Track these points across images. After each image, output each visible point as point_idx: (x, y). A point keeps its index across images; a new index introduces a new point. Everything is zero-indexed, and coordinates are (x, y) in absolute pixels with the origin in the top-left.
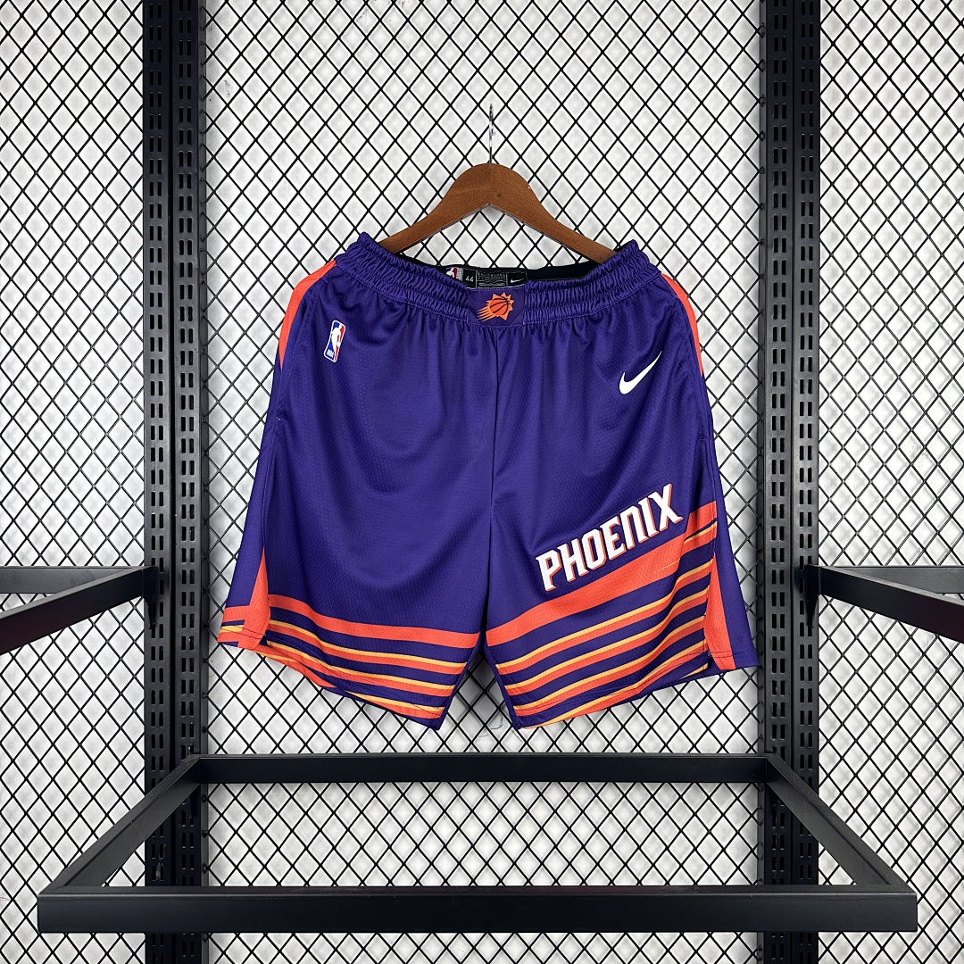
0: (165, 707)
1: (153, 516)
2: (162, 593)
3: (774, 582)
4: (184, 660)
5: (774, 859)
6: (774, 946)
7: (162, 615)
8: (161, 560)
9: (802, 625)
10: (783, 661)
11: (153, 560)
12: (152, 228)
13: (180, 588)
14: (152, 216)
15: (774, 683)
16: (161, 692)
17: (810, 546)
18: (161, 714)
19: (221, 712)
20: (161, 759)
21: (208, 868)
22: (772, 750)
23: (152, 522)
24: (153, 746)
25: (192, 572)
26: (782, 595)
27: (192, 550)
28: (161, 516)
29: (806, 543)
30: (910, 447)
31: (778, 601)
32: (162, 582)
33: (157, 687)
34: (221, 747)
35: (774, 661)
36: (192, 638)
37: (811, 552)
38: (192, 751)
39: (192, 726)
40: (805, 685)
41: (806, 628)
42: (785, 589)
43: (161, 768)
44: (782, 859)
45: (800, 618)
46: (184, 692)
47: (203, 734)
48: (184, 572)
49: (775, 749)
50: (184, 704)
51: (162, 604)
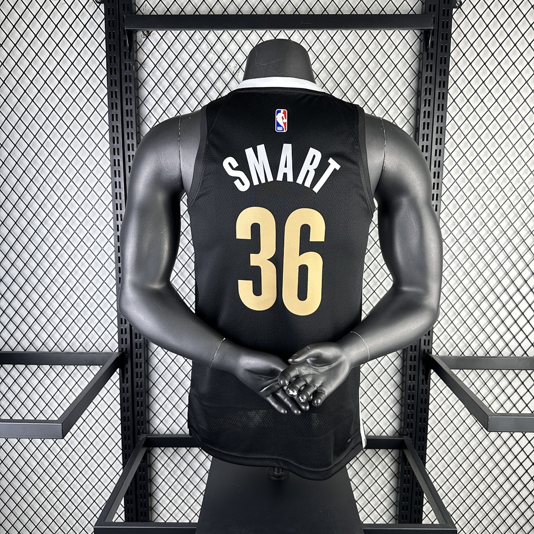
0: (129, 414)
1: (122, 329)
2: (127, 363)
3: (411, 360)
4: (138, 393)
5: (405, 480)
6: (403, 516)
7: (127, 373)
8: (126, 349)
9: (423, 380)
10: (413, 396)
11: (122, 349)
12: (116, 193)
13: (135, 360)
14: (116, 187)
15: (409, 405)
16: (128, 407)
17: (428, 345)
18: (128, 417)
19: (155, 414)
20: (129, 436)
21: (151, 481)
22: (406, 434)
23: (121, 332)
24: (125, 430)
25: (140, 354)
26: (414, 366)
27: (140, 344)
28: (126, 329)
29: (427, 343)
30: (478, 298)
31: (412, 369)
32: (127, 359)
33: (126, 405)
34: (155, 429)
35: (409, 396)
36: (141, 383)
37: (429, 347)
38: (143, 433)
39: (142, 422)
40: (422, 406)
41: (425, 381)
42: (416, 363)
43: (129, 440)
44: (409, 480)
45: (422, 377)
46: (138, 406)
47: (147, 424)
48: (137, 354)
49: (408, 433)
50: (138, 412)
51: (127, 368)
